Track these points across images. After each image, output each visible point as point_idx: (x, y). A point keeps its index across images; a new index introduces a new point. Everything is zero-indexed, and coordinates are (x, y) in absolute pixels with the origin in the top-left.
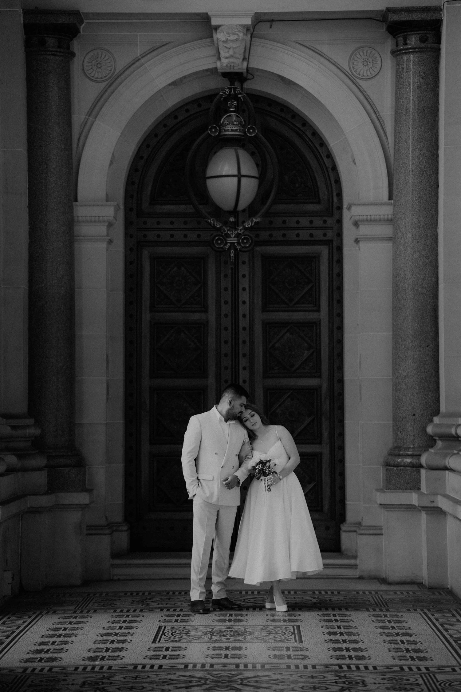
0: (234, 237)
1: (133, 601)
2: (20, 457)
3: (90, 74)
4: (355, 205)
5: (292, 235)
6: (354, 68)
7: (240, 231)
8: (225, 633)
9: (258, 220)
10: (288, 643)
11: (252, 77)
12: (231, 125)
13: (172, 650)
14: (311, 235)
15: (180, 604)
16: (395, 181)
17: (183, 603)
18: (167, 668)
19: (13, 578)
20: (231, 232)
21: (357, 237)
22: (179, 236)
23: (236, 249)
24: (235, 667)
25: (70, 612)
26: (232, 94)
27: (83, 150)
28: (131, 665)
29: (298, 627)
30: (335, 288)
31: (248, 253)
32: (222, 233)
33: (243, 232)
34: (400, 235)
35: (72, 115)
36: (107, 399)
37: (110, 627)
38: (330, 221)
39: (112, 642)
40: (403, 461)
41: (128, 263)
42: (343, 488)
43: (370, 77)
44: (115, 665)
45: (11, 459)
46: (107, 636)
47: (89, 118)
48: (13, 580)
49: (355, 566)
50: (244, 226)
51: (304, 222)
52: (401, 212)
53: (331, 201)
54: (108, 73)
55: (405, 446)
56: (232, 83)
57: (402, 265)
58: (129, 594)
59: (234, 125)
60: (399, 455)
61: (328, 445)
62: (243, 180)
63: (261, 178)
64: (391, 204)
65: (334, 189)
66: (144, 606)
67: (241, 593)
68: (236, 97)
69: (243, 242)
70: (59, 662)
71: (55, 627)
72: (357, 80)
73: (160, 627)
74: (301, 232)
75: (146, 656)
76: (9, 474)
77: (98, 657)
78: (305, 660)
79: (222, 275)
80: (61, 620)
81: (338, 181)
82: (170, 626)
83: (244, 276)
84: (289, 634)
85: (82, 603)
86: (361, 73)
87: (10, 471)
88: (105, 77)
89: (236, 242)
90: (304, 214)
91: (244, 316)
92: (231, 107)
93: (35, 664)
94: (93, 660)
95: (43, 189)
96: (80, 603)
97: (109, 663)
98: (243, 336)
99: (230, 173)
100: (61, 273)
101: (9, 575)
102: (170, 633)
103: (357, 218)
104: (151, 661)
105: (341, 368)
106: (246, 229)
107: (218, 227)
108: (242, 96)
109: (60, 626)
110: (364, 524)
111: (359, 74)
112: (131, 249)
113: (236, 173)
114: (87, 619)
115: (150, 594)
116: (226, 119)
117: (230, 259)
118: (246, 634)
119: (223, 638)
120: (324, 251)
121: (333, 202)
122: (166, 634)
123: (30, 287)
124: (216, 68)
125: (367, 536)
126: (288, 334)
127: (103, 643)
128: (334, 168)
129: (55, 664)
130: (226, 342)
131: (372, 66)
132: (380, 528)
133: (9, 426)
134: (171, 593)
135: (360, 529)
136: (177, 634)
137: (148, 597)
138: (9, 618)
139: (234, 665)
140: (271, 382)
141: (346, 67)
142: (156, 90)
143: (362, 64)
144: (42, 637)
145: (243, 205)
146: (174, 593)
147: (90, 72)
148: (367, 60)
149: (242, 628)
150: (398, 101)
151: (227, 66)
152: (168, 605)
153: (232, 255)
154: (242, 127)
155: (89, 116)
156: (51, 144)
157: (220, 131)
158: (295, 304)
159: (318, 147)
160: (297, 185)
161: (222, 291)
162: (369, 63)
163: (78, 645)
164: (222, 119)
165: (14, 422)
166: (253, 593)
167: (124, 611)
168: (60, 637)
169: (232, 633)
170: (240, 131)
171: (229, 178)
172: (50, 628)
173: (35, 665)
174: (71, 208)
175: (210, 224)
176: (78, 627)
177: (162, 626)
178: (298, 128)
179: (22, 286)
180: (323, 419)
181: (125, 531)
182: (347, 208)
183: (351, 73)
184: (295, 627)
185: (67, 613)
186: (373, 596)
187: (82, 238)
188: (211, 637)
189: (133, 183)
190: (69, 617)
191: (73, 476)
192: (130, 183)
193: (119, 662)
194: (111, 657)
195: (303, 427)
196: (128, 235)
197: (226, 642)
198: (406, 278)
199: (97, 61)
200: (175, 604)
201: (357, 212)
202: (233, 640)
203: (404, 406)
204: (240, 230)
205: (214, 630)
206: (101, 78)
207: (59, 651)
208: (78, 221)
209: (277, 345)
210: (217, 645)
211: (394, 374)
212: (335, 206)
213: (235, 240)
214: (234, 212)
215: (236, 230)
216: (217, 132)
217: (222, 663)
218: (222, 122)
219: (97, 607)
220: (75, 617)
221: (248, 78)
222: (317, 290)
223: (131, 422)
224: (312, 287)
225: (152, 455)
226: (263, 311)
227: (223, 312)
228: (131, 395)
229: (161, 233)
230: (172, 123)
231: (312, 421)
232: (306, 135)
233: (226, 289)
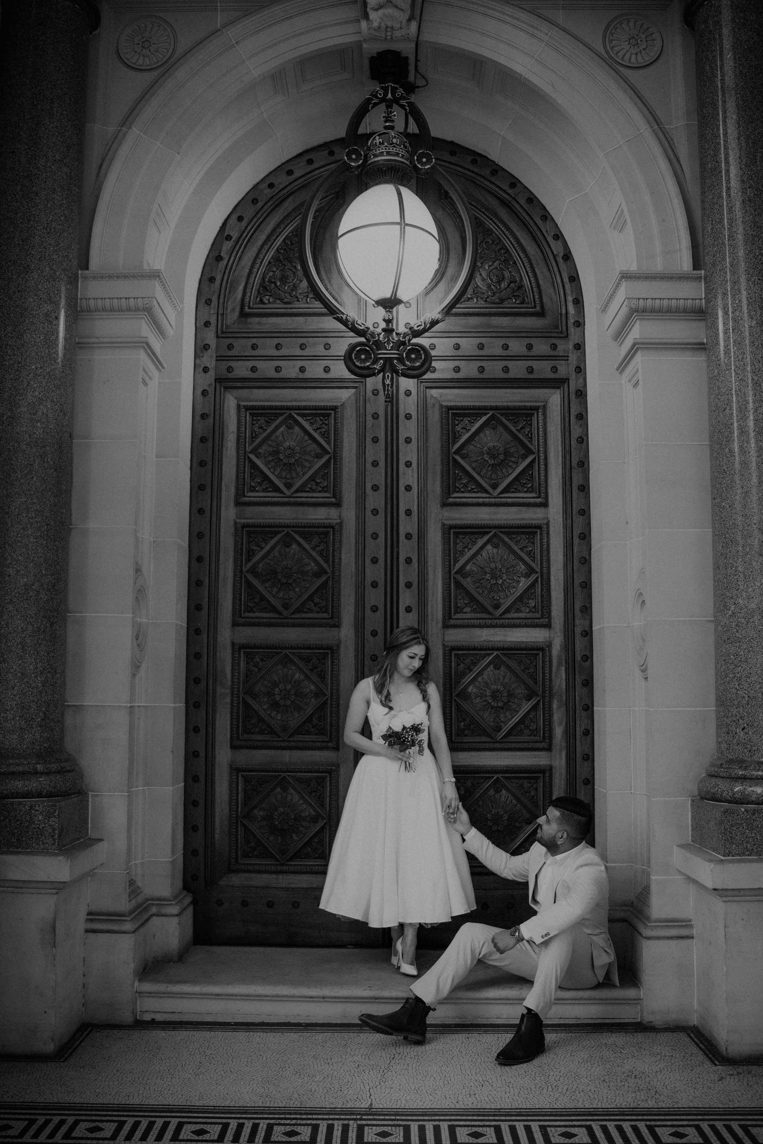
0: (393, 348)
5: (494, 369)
7: (404, 337)
11: (425, 83)
14: (530, 370)
20: (386, 339)
21: (634, 343)
22: (291, 369)
23: (394, 371)
26: (389, 99)
30: (574, 462)
32: (368, 339)
33: (409, 340)
38: (564, 346)
41: (199, 416)
43: (643, 65)
47: (122, 128)
49: (635, 1001)
51: (517, 346)
53: (563, 312)
54: (162, 57)
59: (393, 143)
61: (564, 754)
62: (409, 231)
65: (568, 291)
68: (395, 103)
69: (408, 358)
74: (511, 365)
79: (368, 439)
81: (575, 279)
83: (408, 441)
89: (396, 358)
90: (516, 333)
91: (408, 513)
92: (388, 121)
98: (406, 549)
99: (385, 219)
105: (587, 610)
106: (414, 333)
107: (361, 327)
108: (406, 103)
112: (204, 393)
113: (396, 218)
117: (385, 390)
120: (554, 399)
121: (567, 313)
125: (661, 942)
126: (489, 547)
128: (568, 256)
130: (375, 561)
131: (645, 46)
132: (686, 923)
140: (458, 636)
141: (600, 49)
143: (627, 43)
147: (129, 56)
148: (635, 36)
153: (388, 382)
154: (407, 151)
158: (503, 492)
159: (539, 222)
161: (369, 466)
162: (639, 42)
170: (403, 157)
175: (345, 323)
178: (504, 191)
180: (555, 705)
183: (608, 57)
192: (207, 279)
195: (517, 718)
196: (200, 369)
199: (143, 38)
201: (634, 292)
204: (403, 335)
206: (149, 65)
208: (89, 310)
209: (469, 568)
212: (571, 321)
213: (393, 354)
214: (392, 302)
215: (395, 334)
216: (361, 159)
218: (369, 142)
221: (418, 84)
222: (542, 467)
223: (197, 705)
224: (533, 461)
225: (235, 770)
226: (444, 505)
227: (370, 506)
228: (198, 656)
229: (260, 364)
230: (282, 180)
231: (535, 708)
232: (518, 202)
233: (375, 464)
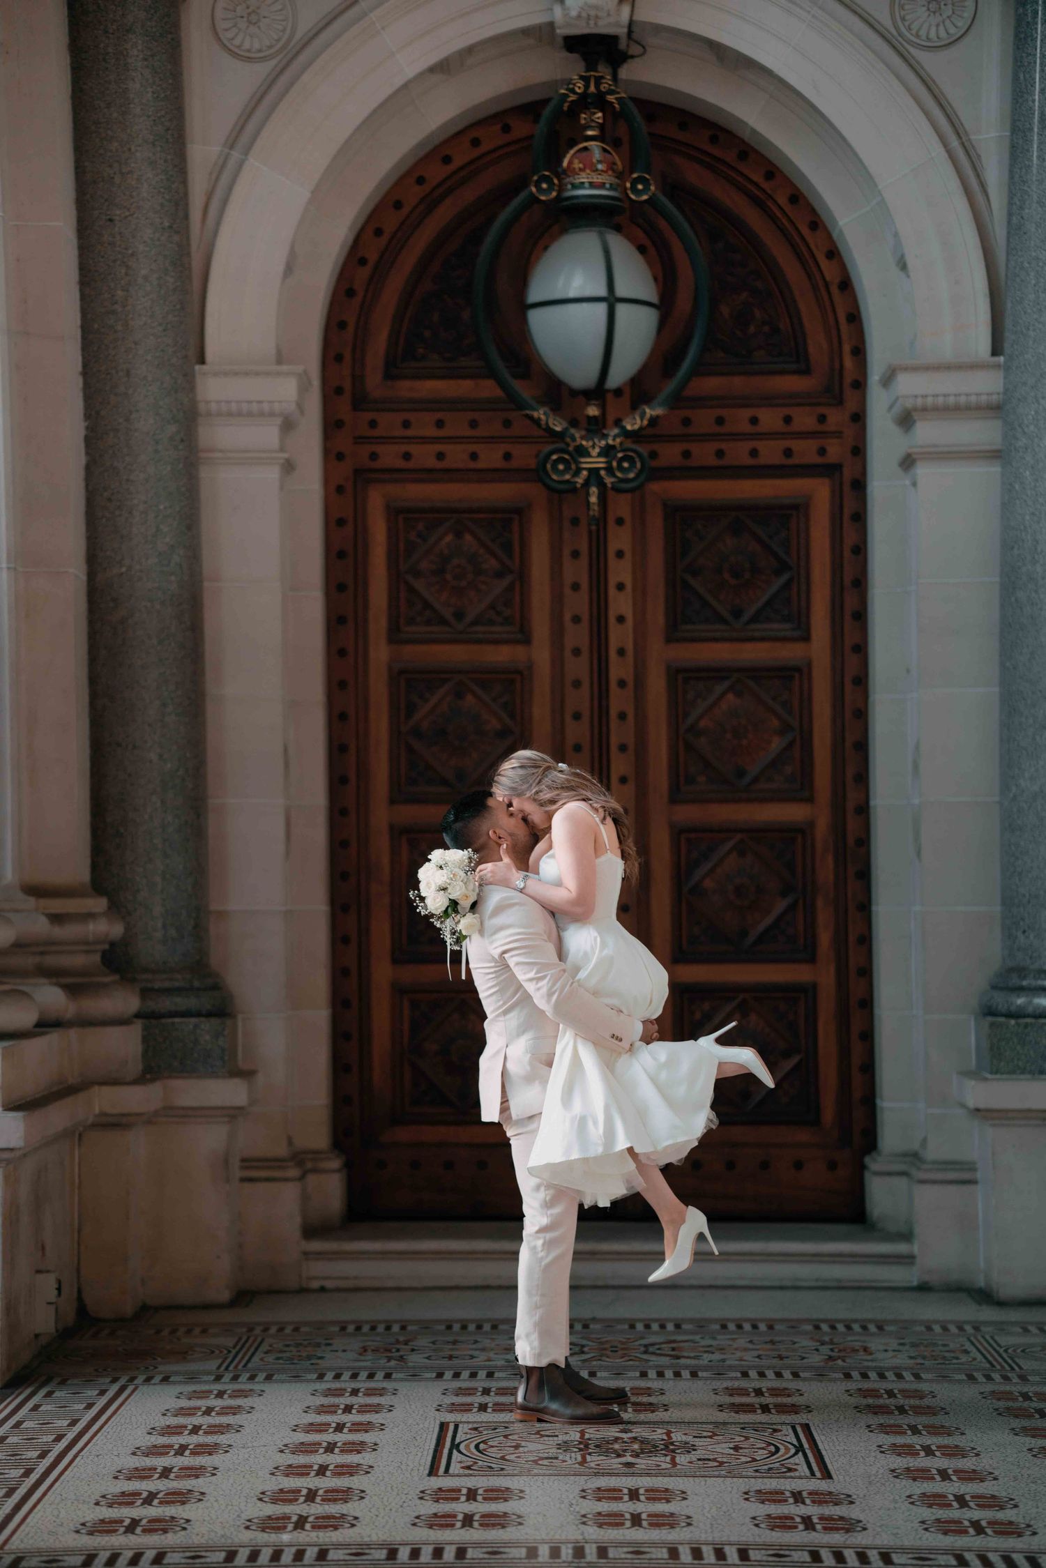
0: (599, 455)
1: (365, 1350)
2: (73, 990)
3: (233, 39)
4: (906, 369)
5: (739, 453)
6: (903, 19)
7: (614, 440)
8: (617, 1446)
9: (659, 411)
10: (792, 1477)
11: (642, 50)
12: (588, 171)
13: (485, 1499)
14: (788, 453)
15: (486, 1358)
16: (1009, 305)
17: (492, 1355)
18: (481, 1556)
19: (59, 1289)
20: (590, 443)
21: (910, 451)
22: (457, 456)
23: (601, 484)
24: (666, 1556)
25: (205, 1378)
26: (593, 93)
27: (215, 233)
28: (381, 1546)
29: (806, 1428)
30: (847, 581)
31: (629, 496)
32: (568, 445)
33: (621, 444)
34: (1023, 442)
35: (189, 146)
36: (288, 853)
37: (312, 1424)
38: (836, 418)
39: (322, 1471)
40: (1030, 1002)
41: (334, 523)
42: (869, 1068)
43: (946, 42)
44: (338, 1546)
45: (51, 997)
46: (306, 1451)
47: (233, 152)
48: (59, 1294)
49: (908, 1259)
50: (623, 428)
51: (770, 419)
52: (1025, 384)
53: (837, 366)
54: (276, 37)
55: (1036, 966)
56: (591, 66)
57: (1027, 517)
58: (351, 1328)
59: (597, 170)
60: (1020, 990)
61: (832, 966)
62: (621, 309)
63: (665, 306)
64: (998, 366)
65: (845, 336)
66: (393, 1363)
67: (632, 1327)
68: (600, 102)
69: (620, 468)
70: (183, 1533)
71: (168, 1423)
72: (912, 50)
73: (443, 1427)
74: (760, 445)
75: (417, 1517)
76: (46, 1033)
77: (286, 1518)
78: (855, 1534)
79: (567, 552)
80: (184, 1403)
81: (855, 318)
82: (468, 1422)
83: (620, 554)
84: (787, 1450)
85: (234, 1352)
86: (923, 33)
87: (46, 1025)
88: (270, 47)
89: (603, 468)
90: (769, 400)
91: (621, 652)
92: (590, 128)
93: (118, 1540)
94: (273, 1528)
95: (119, 328)
96: (229, 1352)
97: (317, 1537)
98: (619, 700)
99: (588, 293)
100: (167, 540)
101: (49, 1282)
102: (472, 1446)
103: (909, 404)
104: (431, 1532)
105: (863, 778)
106: (627, 434)
107: (558, 429)
108: (616, 99)
109: (181, 1420)
110: (931, 1154)
111: (917, 36)
112: (340, 489)
113: (602, 291)
114: (250, 1398)
115: (403, 1328)
116: (577, 158)
117: (589, 509)
118: (673, 1451)
119: (615, 1463)
120: (820, 492)
121: (842, 366)
122: (462, 1447)
123: (91, 575)
124: (551, 25)
125: (936, 1188)
126: (730, 696)
127: (298, 1474)
128: (846, 285)
129: (170, 1539)
130: (577, 716)
131: (950, 13)
132: (972, 1168)
133: (43, 914)
134: (456, 1327)
135: (919, 1169)
136: (492, 1447)
137: (401, 1339)
138: (49, 1394)
139: (665, 1550)
140: (689, 813)
141: (884, 18)
142: (398, 82)
143: (925, 8)
144: (134, 1454)
145: (620, 374)
146: (464, 1327)
147: (230, 35)
149: (659, 1431)
150: (1020, 100)
151: (579, 16)
152: (455, 1361)
153: (593, 499)
154: (617, 177)
155: (232, 147)
156: (135, 216)
157: (561, 189)
158: (748, 623)
159: (805, 231)
160: (752, 329)
161: (567, 590)
162: (942, 6)
163: (231, 1481)
164: (564, 156)
165: (57, 906)
166: (663, 1327)
167: (343, 1378)
168: (182, 1455)
169: (636, 1446)
170: (612, 188)
171: (585, 305)
172: (157, 1425)
173: (117, 1544)
174: (190, 379)
175: (537, 422)
176: (228, 1425)
177: (448, 1423)
178: (756, 184)
179: (71, 570)
180: (820, 903)
181: (334, 1171)
182: (880, 381)
183: (895, 33)
184: (799, 1429)
185: (200, 1382)
186: (972, 1338)
187: (219, 455)
188: (584, 1458)
189: (342, 325)
190: (204, 1395)
191: (208, 1038)
192: (334, 325)
193: (343, 1535)
194: (323, 1518)
195: (769, 920)
196: (332, 455)
197: (625, 1475)
198: (1039, 550)
199: (248, 8)
200: (472, 1357)
201: (910, 386)
202: (643, 1467)
203: (1032, 868)
204: (612, 437)
205: (587, 1436)
206: (260, 51)
207: (180, 1497)
208: (209, 414)
209: (702, 724)
210: (604, 1482)
211: (1005, 787)
212: (848, 380)
213: (600, 463)
214: (597, 392)
215: (605, 436)
216: (554, 190)
217: (629, 1544)
218: (565, 164)
219: (274, 1364)
220: (220, 1395)
221: (631, 52)
222: (803, 587)
223: (345, 908)
224: (790, 580)
225: (399, 990)
226: (669, 640)
227: (570, 643)
228: (344, 844)
229: (414, 449)
230: (437, 173)
231: (792, 908)
232: (775, 201)
233: (576, 587)
